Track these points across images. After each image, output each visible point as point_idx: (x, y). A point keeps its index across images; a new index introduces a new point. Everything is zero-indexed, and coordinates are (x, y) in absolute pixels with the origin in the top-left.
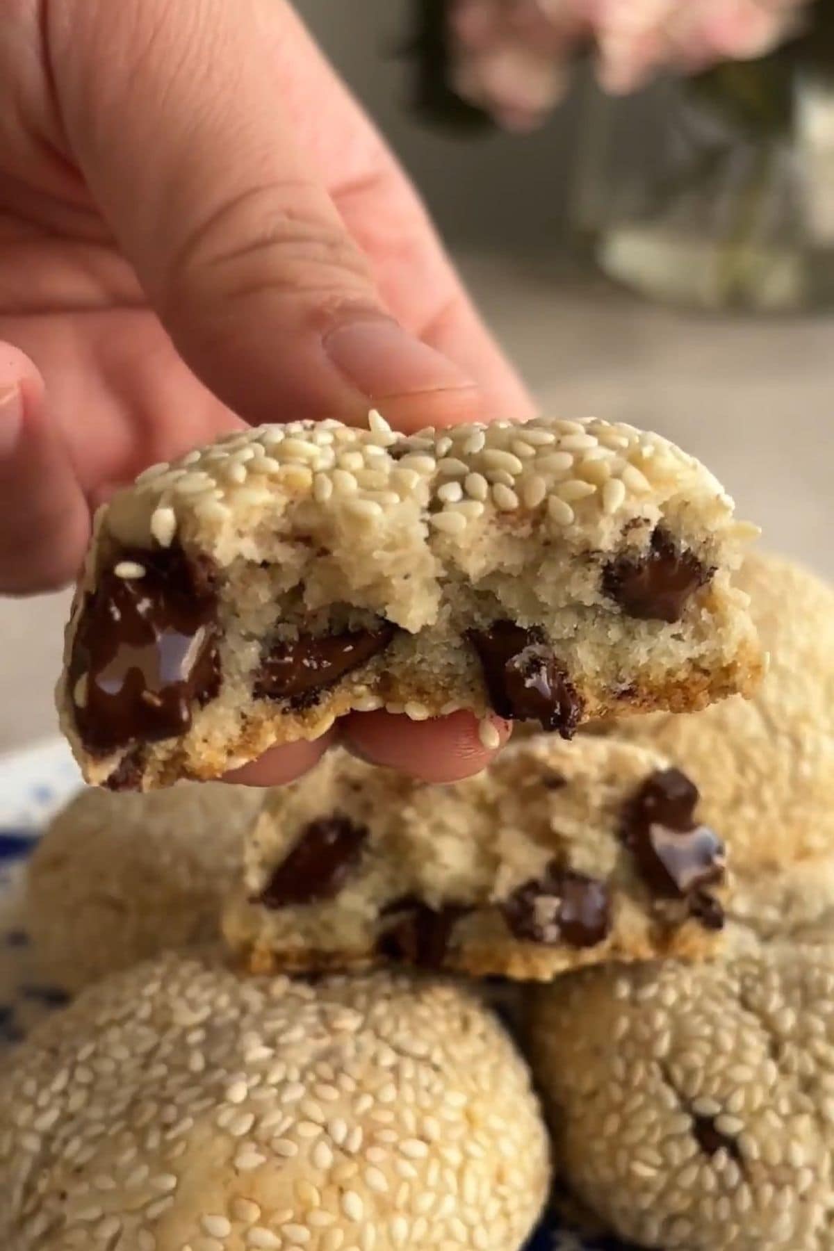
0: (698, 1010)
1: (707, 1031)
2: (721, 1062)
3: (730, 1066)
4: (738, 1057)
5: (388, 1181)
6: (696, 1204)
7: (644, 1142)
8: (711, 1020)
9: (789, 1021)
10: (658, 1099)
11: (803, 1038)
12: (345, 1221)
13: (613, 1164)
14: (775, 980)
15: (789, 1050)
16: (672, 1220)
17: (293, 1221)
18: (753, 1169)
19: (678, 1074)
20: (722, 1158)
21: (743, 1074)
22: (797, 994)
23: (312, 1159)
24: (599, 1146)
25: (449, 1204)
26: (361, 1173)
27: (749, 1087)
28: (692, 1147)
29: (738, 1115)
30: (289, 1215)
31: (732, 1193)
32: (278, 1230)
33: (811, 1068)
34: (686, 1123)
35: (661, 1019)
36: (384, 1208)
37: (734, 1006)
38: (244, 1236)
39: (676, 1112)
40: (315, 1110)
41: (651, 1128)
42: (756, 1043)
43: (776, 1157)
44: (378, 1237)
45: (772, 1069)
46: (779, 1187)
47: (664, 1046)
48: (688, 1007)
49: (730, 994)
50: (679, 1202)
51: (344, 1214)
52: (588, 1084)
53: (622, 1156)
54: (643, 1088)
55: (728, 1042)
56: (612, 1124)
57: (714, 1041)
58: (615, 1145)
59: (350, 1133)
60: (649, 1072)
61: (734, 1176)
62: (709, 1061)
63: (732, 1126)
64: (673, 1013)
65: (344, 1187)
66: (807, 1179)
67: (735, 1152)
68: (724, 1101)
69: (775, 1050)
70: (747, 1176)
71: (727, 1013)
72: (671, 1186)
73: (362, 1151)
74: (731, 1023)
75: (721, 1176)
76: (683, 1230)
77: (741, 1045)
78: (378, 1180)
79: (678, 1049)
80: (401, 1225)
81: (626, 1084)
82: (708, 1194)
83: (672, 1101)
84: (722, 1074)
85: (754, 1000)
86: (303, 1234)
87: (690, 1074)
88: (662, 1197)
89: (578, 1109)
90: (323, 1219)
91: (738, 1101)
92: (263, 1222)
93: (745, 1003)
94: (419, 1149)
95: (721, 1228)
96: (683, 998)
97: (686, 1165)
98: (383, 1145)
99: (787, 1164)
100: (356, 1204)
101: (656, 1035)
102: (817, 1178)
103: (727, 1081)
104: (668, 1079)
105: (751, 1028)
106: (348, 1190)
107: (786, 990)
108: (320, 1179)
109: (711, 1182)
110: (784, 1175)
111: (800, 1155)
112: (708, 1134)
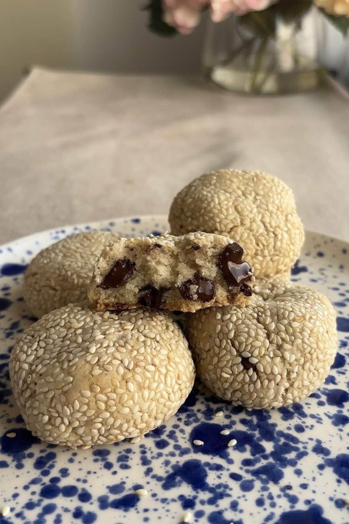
0: (243, 323)
1: (246, 329)
2: (251, 340)
3: (253, 341)
4: (256, 338)
5: (142, 379)
6: (243, 386)
7: (226, 366)
8: (247, 326)
9: (273, 326)
10: (230, 352)
11: (278, 332)
12: (128, 392)
13: (215, 373)
14: (269, 313)
15: (273, 336)
16: (235, 391)
17: (111, 392)
18: (262, 375)
19: (237, 344)
20: (251, 371)
21: (258, 344)
22: (276, 318)
23: (117, 371)
24: (211, 367)
25: (162, 386)
26: (133, 376)
27: (260, 347)
28: (241, 367)
29: (256, 357)
30: (110, 390)
31: (255, 383)
32: (106, 395)
33: (280, 342)
34: (240, 359)
35: (231, 326)
36: (141, 387)
37: (255, 321)
38: (95, 397)
39: (236, 356)
40: (118, 355)
41: (228, 361)
42: (262, 334)
43: (269, 371)
44: (139, 397)
45: (267, 341)
46: (270, 381)
47: (232, 334)
48: (240, 322)
49: (254, 318)
50: (237, 386)
51: (128, 389)
52: (207, 347)
53: (219, 370)
54: (225, 348)
55: (253, 334)
56: (216, 360)
57: (248, 333)
58: (216, 366)
59: (129, 363)
60: (227, 343)
61: (255, 377)
62: (247, 339)
63: (254, 361)
64: (235, 324)
65: (128, 381)
66: (279, 378)
67: (255, 369)
68: (252, 353)
69: (268, 336)
70: (259, 377)
71: (253, 324)
72: (234, 380)
73: (133, 369)
74: (254, 327)
75: (250, 377)
76: (239, 395)
77: (257, 334)
78: (139, 378)
79: (236, 336)
80: (146, 393)
81: (220, 347)
82: (246, 383)
83: (235, 353)
84: (251, 344)
85: (261, 319)
86: (114, 396)
87: (240, 344)
88: (231, 383)
89: (204, 355)
90: (120, 391)
91: (256, 352)
92: (101, 392)
93: (259, 321)
94: (152, 368)
95: (251, 394)
96: (238, 319)
97: (239, 373)
98: (140, 366)
99: (272, 373)
100: (132, 386)
101: (230, 331)
102: (282, 378)
103: (252, 346)
104: (233, 345)
105: (261, 329)
106: (129, 382)
107: (272, 316)
108: (120, 378)
109: (247, 379)
110: (271, 377)
111: (276, 370)
112: (246, 363)
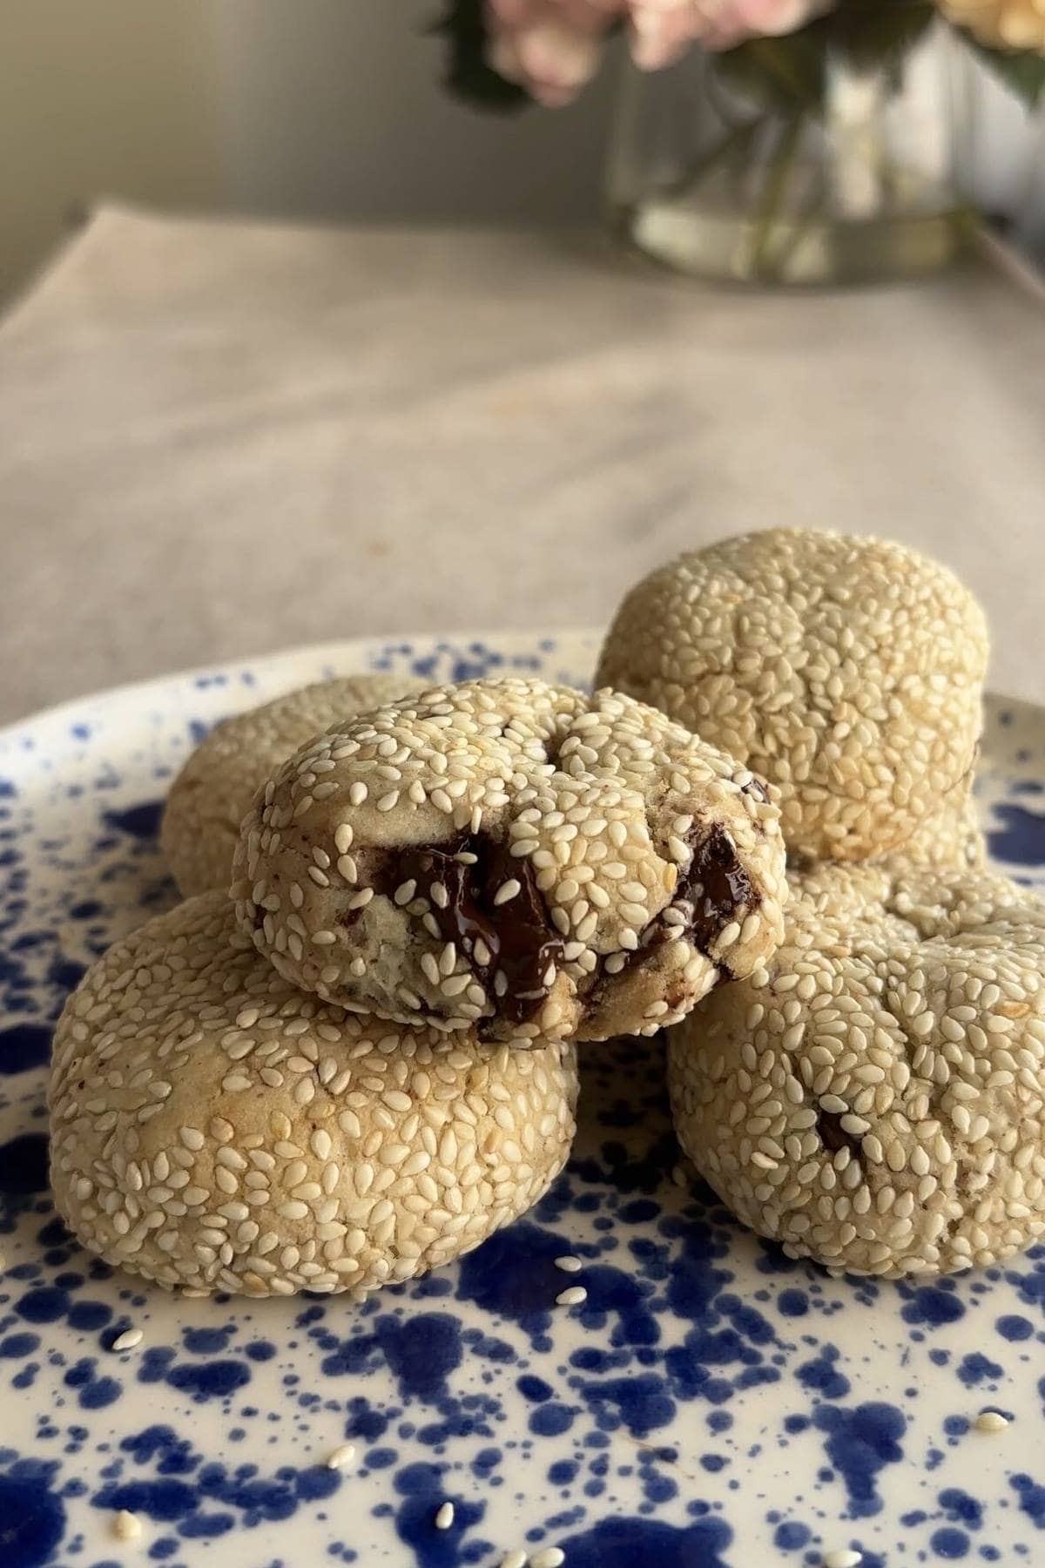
0: (834, 1006)
1: (843, 1026)
2: (853, 1059)
3: (859, 1066)
4: (870, 1057)
5: (363, 1127)
6: (816, 1200)
7: (767, 1133)
8: (847, 1015)
9: (928, 1023)
10: (785, 1089)
11: (941, 1042)
12: (311, 1157)
13: (735, 1153)
14: (920, 981)
15: (924, 1052)
16: (792, 1213)
17: (262, 1148)
18: (876, 1171)
19: (807, 1067)
20: (845, 1156)
21: (874, 1073)
22: (941, 997)
23: (294, 1092)
24: (724, 1132)
25: (424, 1160)
26: (337, 1115)
27: (877, 1086)
28: (816, 1142)
29: (863, 1116)
30: (260, 1141)
31: (852, 1194)
32: (245, 1153)
33: (946, 1075)
34: (812, 1118)
35: (796, 1009)
36: (353, 1151)
37: (874, 1004)
38: (215, 1153)
39: (804, 1105)
40: (312, 1049)
41: (775, 1120)
42: (890, 1043)
43: (900, 1162)
44: (342, 1178)
45: (905, 1069)
46: (900, 1193)
47: (797, 1036)
48: (827, 1000)
49: (872, 992)
50: (795, 1194)
51: (311, 1149)
52: (719, 1072)
53: (746, 1144)
54: (770, 1079)
55: (862, 1041)
56: (739, 1111)
57: (846, 1038)
58: (739, 1132)
59: (338, 1074)
60: (779, 1061)
61: (856, 1175)
62: (840, 1057)
63: (857, 1125)
64: (809, 1004)
65: (318, 1126)
66: (930, 1186)
67: (858, 1153)
68: (851, 1102)
69: (910, 1053)
70: (867, 1178)
71: (865, 1011)
72: (791, 1180)
73: (345, 1093)
74: (867, 1020)
75: (841, 1175)
76: (801, 1225)
77: (874, 1044)
78: (353, 1124)
79: (809, 1042)
80: (368, 1171)
81: (755, 1073)
82: (827, 1193)
83: (800, 1096)
84: (851, 1072)
85: (894, 998)
86: (270, 1161)
87: (819, 1068)
88: (782, 1189)
89: (708, 1094)
90: (288, 1150)
91: (866, 1100)
92: (233, 1143)
93: (887, 1006)
94: (404, 1103)
95: (838, 1228)
96: (822, 991)
97: (808, 1160)
98: (367, 1092)
99: (910, 1169)
100: (326, 1144)
101: (790, 1026)
102: (941, 1188)
103: (855, 1080)
104: (797, 1071)
105: (888, 1028)
106: (320, 1129)
107: (929, 992)
108: (297, 1114)
109: (831, 1181)
110: (905, 1180)
111: (924, 1162)
112: (832, 1132)
